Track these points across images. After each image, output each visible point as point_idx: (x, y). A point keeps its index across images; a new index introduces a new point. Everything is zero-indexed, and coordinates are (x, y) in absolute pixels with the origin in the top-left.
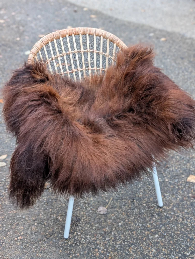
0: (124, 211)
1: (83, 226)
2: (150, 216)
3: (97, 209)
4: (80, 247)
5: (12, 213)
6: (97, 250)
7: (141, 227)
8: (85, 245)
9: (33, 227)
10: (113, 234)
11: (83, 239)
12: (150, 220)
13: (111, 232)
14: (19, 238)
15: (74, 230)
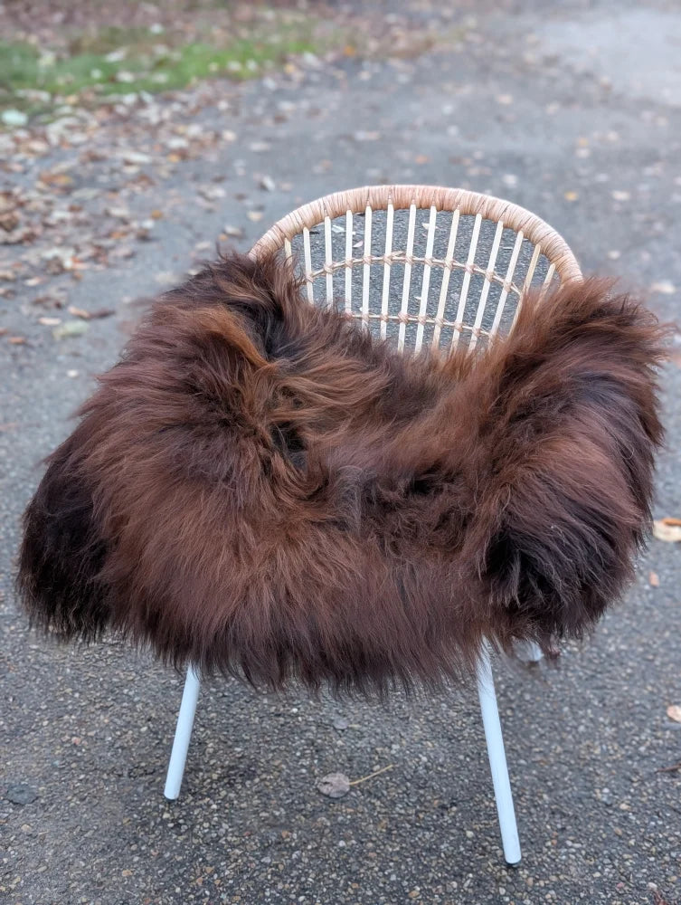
0: (391, 819)
1: (243, 795)
2: (447, 872)
3: (325, 774)
4: (180, 838)
5: (123, 677)
6: (209, 869)
7: (392, 884)
8: (195, 841)
9: (130, 732)
10: (294, 856)
11: (206, 825)
12: (436, 882)
13: (293, 849)
14: (74, 739)
15: (212, 791)
